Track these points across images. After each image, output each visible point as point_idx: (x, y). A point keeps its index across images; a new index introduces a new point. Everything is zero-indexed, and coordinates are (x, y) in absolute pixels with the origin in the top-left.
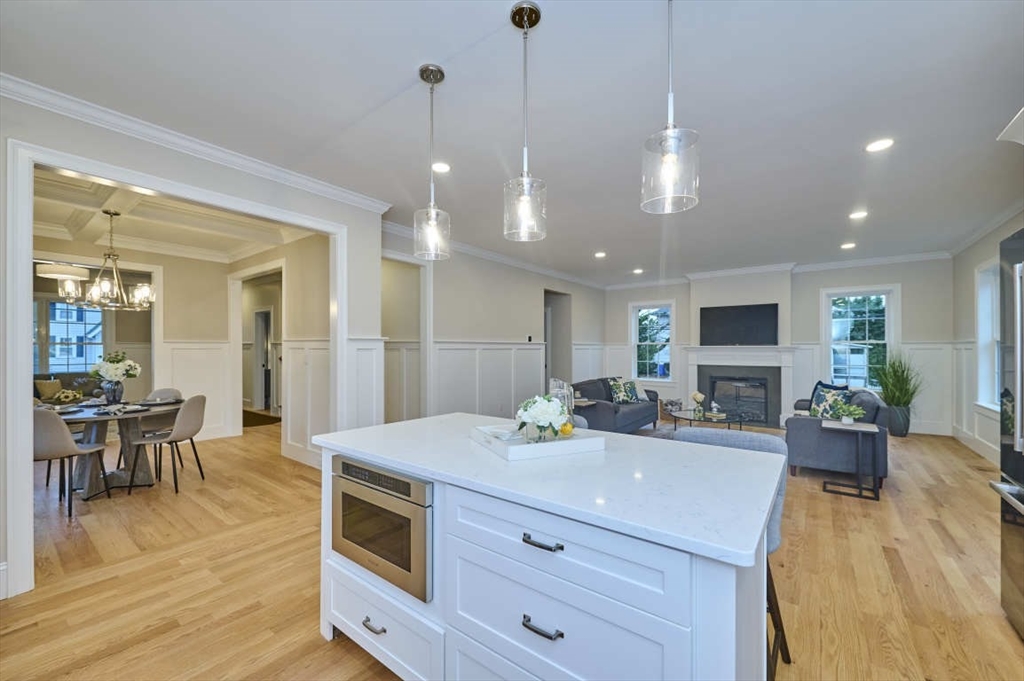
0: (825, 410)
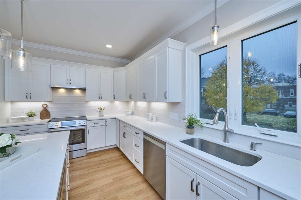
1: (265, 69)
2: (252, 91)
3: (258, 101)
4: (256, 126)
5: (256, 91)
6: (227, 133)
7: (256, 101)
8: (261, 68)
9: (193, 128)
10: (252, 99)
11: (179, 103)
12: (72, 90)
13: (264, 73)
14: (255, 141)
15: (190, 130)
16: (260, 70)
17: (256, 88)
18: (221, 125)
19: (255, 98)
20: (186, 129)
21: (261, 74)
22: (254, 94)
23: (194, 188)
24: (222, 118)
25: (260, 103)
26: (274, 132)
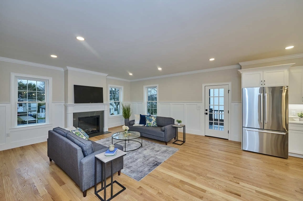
0: (154, 123)
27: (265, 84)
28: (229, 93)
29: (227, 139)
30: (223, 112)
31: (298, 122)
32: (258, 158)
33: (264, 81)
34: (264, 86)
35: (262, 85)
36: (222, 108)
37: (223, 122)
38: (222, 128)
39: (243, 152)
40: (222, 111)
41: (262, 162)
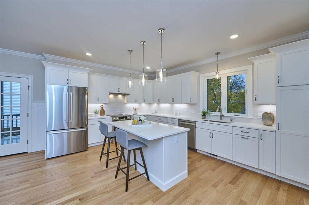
1: (243, 77)
2: (233, 96)
3: (238, 104)
4: (232, 113)
5: (236, 96)
6: (222, 116)
7: (236, 105)
8: (240, 76)
9: (205, 116)
10: (233, 103)
11: (196, 104)
12: (117, 95)
13: (242, 80)
14: (232, 118)
15: (204, 117)
16: (239, 78)
17: (236, 93)
18: (219, 114)
19: (235, 101)
20: (202, 117)
21: (240, 82)
22: (235, 98)
23: (211, 136)
24: (220, 111)
25: (239, 106)
26: (239, 114)
27: (70, 83)
28: (28, 89)
29: (27, 152)
30: (19, 117)
31: (94, 118)
32: (63, 162)
33: (70, 80)
34: (70, 85)
35: (68, 83)
36: (16, 111)
37: (19, 130)
38: (17, 139)
39: (48, 161)
40: (17, 115)
41: (67, 163)
